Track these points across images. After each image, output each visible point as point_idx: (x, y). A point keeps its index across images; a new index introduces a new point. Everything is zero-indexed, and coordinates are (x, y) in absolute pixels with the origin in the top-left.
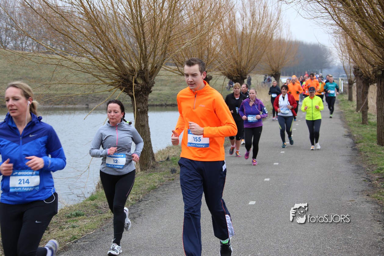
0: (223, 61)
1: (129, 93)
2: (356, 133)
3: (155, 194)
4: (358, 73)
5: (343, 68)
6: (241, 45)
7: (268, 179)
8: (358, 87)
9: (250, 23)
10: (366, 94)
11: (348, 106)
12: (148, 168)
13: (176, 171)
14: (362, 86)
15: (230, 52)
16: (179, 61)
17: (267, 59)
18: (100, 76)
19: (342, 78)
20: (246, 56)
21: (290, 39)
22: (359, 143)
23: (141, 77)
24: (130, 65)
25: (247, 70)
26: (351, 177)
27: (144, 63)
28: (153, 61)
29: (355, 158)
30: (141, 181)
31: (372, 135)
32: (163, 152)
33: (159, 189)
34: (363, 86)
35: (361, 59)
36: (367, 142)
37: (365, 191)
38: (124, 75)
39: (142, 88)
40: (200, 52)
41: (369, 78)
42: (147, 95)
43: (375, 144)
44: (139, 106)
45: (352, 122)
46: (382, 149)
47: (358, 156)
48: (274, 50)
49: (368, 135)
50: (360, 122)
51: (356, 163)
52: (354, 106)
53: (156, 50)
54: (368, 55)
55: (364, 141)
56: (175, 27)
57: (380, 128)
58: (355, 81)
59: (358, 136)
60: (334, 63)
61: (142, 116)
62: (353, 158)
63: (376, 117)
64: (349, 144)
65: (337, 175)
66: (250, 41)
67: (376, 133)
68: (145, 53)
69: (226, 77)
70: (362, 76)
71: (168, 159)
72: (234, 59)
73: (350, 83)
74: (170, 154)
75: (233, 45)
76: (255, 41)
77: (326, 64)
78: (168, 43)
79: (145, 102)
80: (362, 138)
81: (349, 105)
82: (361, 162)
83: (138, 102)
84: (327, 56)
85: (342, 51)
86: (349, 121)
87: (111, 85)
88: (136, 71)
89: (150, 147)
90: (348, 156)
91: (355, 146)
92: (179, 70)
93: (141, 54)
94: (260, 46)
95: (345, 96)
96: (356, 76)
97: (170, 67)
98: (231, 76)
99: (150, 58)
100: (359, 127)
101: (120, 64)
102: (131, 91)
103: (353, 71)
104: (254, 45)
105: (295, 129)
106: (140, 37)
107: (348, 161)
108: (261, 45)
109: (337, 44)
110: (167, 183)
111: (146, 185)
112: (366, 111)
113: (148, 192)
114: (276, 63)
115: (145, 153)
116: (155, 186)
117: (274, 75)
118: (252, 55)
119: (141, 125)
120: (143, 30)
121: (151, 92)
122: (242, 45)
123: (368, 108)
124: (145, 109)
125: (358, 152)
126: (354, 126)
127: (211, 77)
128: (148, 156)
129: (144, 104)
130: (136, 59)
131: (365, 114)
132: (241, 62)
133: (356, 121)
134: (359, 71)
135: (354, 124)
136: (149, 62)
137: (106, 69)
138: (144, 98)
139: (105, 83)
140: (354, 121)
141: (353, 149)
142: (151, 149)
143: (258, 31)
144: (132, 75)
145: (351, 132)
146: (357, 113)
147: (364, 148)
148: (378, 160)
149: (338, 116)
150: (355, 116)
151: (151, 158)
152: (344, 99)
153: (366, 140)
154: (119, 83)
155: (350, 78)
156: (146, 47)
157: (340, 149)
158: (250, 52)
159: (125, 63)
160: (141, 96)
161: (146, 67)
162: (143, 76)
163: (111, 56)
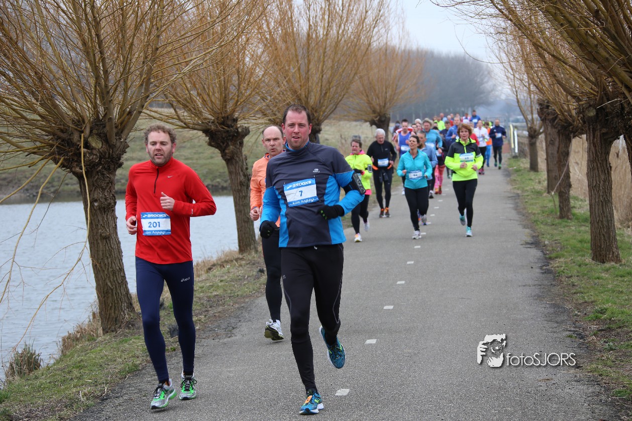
0: (271, 96)
1: (73, 169)
2: (548, 237)
3: (136, 382)
4: (548, 114)
5: (517, 104)
6: (306, 61)
8: (550, 143)
9: (324, 14)
10: (564, 157)
11: (531, 181)
12: (120, 327)
14: (558, 139)
15: (285, 78)
16: (180, 99)
17: (361, 89)
18: (8, 134)
19: (514, 124)
20: (317, 84)
21: (405, 47)
22: (556, 257)
23: (99, 135)
24: (74, 109)
25: (322, 113)
27: (104, 104)
28: (123, 101)
29: (550, 291)
30: (106, 356)
31: (581, 241)
33: (144, 371)
35: (553, 85)
36: (572, 255)
38: (62, 131)
39: (101, 158)
40: (222, 78)
41: (570, 124)
42: (113, 171)
43: (588, 260)
44: (96, 196)
45: (540, 216)
46: (602, 270)
47: (555, 285)
48: (376, 71)
49: (573, 242)
50: (556, 213)
51: (552, 300)
52: (542, 182)
53: (128, 77)
54: (568, 76)
55: (565, 253)
56: (168, 26)
57: (597, 225)
58: (541, 131)
59: (553, 243)
60: (497, 93)
61: (103, 217)
62: (545, 291)
63: (588, 202)
64: (536, 261)
66: (325, 52)
67: (588, 237)
68: (105, 84)
70: (555, 120)
72: (295, 92)
73: (533, 135)
74: (166, 296)
75: (289, 62)
76: (336, 53)
77: (482, 96)
78: (153, 61)
79: (108, 187)
80: (561, 248)
81: (531, 179)
82: (561, 297)
83: (94, 187)
84: (482, 80)
85: (512, 70)
86: (534, 214)
87: (34, 153)
88: (86, 121)
89: (122, 282)
90: (535, 285)
91: (549, 266)
92: (178, 116)
93: (95, 87)
94: (346, 63)
95: (523, 163)
96: (543, 120)
97: (160, 110)
99: (117, 93)
100: (554, 225)
101: (52, 108)
102: (77, 165)
103: (538, 109)
104: (333, 61)
107: (535, 296)
108: (347, 60)
109: (503, 55)
112: (567, 191)
114: (380, 98)
115: (112, 295)
116: (136, 366)
117: (377, 122)
118: (329, 82)
119: (101, 235)
121: (120, 165)
122: (309, 61)
123: (570, 186)
124: (109, 202)
125: (555, 276)
126: (544, 223)
127: (246, 130)
128: (118, 301)
129: (106, 190)
130: (87, 98)
131: (564, 197)
132: (308, 97)
133: (547, 213)
134: (550, 111)
135: (543, 219)
136: (114, 102)
137: (21, 118)
138: (106, 179)
139: (19, 149)
140: (543, 213)
141: (544, 271)
142: (124, 286)
143: (341, 31)
144: (79, 131)
145: (538, 235)
146: (549, 196)
147: (566, 268)
148: (596, 293)
149: (511, 204)
150: (545, 202)
151: (126, 304)
152: (521, 167)
153: (569, 252)
154: (50, 149)
155: (531, 125)
156: (107, 71)
157: (518, 273)
158: (326, 76)
159: (61, 105)
160: (99, 175)
161: (108, 113)
162: (102, 131)
163: (30, 91)
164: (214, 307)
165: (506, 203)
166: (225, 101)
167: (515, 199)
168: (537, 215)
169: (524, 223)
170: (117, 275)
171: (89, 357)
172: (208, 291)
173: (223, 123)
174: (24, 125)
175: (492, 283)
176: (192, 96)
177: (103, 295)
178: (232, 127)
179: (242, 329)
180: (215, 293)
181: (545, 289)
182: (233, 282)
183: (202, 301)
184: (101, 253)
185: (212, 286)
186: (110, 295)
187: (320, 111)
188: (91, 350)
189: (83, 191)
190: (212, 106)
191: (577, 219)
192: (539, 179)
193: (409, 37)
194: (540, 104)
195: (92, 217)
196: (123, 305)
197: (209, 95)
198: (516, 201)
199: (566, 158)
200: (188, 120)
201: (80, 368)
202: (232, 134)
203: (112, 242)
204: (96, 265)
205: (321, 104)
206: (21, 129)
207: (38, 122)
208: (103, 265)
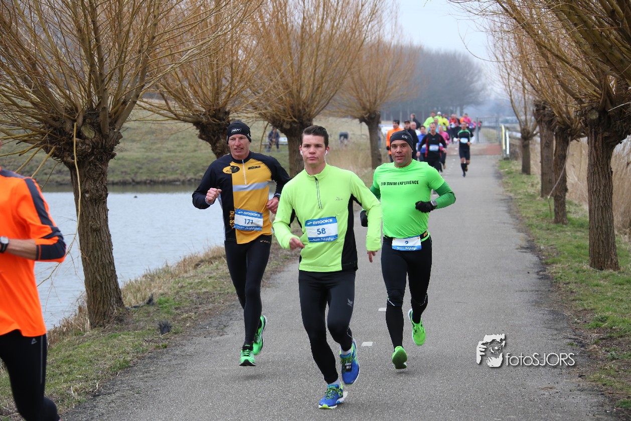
0: (264, 89)
1: (65, 159)
2: (544, 241)
3: (127, 378)
4: (545, 116)
5: (511, 105)
6: (300, 55)
7: (369, 344)
8: (546, 146)
10: (561, 160)
11: (524, 184)
12: (108, 322)
13: (171, 327)
14: (554, 142)
16: (171, 90)
17: (352, 85)
19: (507, 125)
20: (310, 78)
21: (398, 41)
22: (553, 263)
23: (92, 124)
24: (67, 97)
25: (314, 108)
26: (542, 337)
27: (98, 93)
28: (118, 91)
29: (548, 297)
30: (95, 351)
31: (577, 247)
32: (137, 286)
33: (135, 368)
34: (556, 142)
36: (569, 261)
38: (54, 119)
39: (93, 148)
40: (215, 70)
41: (568, 127)
42: (105, 162)
43: (586, 266)
44: (87, 187)
45: (535, 220)
46: (601, 277)
49: (569, 247)
50: (551, 218)
51: (550, 307)
52: (535, 186)
53: (123, 66)
55: (562, 259)
57: (595, 231)
58: (535, 132)
59: (549, 248)
61: (94, 209)
62: (543, 297)
63: (586, 207)
64: (532, 266)
66: (318, 46)
67: (586, 243)
68: (100, 72)
69: (269, 122)
70: (552, 122)
71: (150, 302)
72: (287, 86)
73: (527, 136)
74: (154, 291)
76: (329, 47)
78: (150, 50)
79: (100, 179)
80: (557, 254)
81: (523, 182)
82: (560, 304)
83: (85, 177)
85: (507, 68)
86: (528, 218)
87: (25, 141)
88: (80, 110)
89: (111, 276)
90: (532, 291)
91: (545, 271)
92: (169, 108)
93: (90, 75)
94: (340, 58)
95: (514, 164)
96: (539, 122)
97: (150, 101)
98: (279, 120)
100: (548, 229)
101: (45, 96)
102: (69, 155)
103: (533, 110)
104: (327, 55)
106: (89, 38)
107: (532, 302)
108: (342, 55)
110: (152, 354)
111: (106, 359)
112: (563, 195)
113: (111, 375)
115: (101, 289)
116: (127, 362)
117: (366, 119)
118: (322, 77)
119: (91, 227)
120: (94, 22)
121: (113, 156)
122: (302, 54)
123: (566, 190)
124: (100, 193)
125: (552, 282)
126: (539, 228)
128: (107, 295)
129: (98, 181)
130: (80, 85)
131: (560, 202)
132: (300, 90)
133: (542, 217)
134: (546, 112)
135: (537, 224)
136: (108, 91)
137: (12, 105)
138: (98, 170)
139: (9, 137)
140: (538, 217)
141: (541, 276)
142: (114, 281)
143: (335, 24)
144: (72, 120)
145: (533, 240)
146: (543, 199)
147: (563, 274)
148: (596, 300)
149: (504, 206)
150: (539, 206)
151: (115, 299)
152: (513, 169)
153: (567, 258)
154: (41, 137)
155: (524, 126)
156: (102, 59)
157: (514, 278)
158: (319, 71)
159: (54, 92)
160: (90, 165)
161: (102, 102)
162: (95, 121)
163: (23, 77)
164: (204, 304)
165: (499, 206)
166: (217, 93)
167: (508, 202)
168: (531, 219)
170: (107, 268)
171: (78, 351)
172: (197, 287)
173: (214, 116)
174: (15, 112)
175: (487, 287)
176: (183, 87)
177: (92, 289)
178: (224, 120)
179: (234, 328)
180: (204, 290)
181: (543, 295)
182: (222, 279)
183: (191, 298)
184: (90, 245)
185: (201, 282)
186: (99, 289)
187: (312, 106)
188: (78, 344)
189: (74, 181)
190: (204, 98)
191: (572, 224)
192: (532, 182)
193: (402, 31)
194: (537, 105)
195: (83, 208)
196: (112, 299)
197: (201, 87)
198: (509, 204)
199: (562, 162)
200: (179, 112)
201: (70, 362)
202: (223, 127)
203: (102, 234)
204: (86, 258)
205: (313, 99)
206: (11, 116)
207: (30, 110)
208: (92, 258)
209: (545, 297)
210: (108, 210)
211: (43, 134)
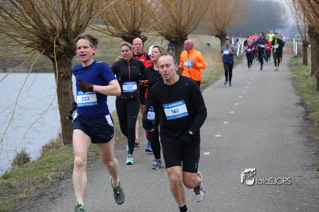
1: (50, 56)
4: (313, 33)
7: (208, 153)
8: (314, 49)
11: (303, 70)
16: (110, 20)
17: (211, 17)
18: (15, 36)
19: (297, 39)
20: (186, 14)
22: (313, 112)
23: (64, 38)
24: (51, 23)
26: (301, 150)
27: (67, 21)
28: (78, 19)
29: (307, 129)
30: (64, 156)
35: (315, 17)
37: (316, 165)
38: (44, 35)
39: (65, 50)
42: (71, 58)
44: (61, 71)
45: (306, 89)
47: (310, 127)
50: (315, 88)
51: (308, 134)
52: (308, 71)
53: (80, 6)
55: (318, 110)
58: (310, 43)
59: (312, 104)
60: (287, 22)
61: (65, 83)
62: (305, 129)
64: (301, 113)
65: (286, 147)
68: (68, 10)
69: (164, 37)
70: (316, 36)
72: (173, 17)
73: (305, 45)
79: (68, 66)
80: (316, 107)
81: (303, 69)
82: (313, 133)
83: (60, 66)
86: (303, 88)
87: (29, 46)
88: (57, 30)
90: (299, 126)
91: (308, 116)
92: (109, 29)
93: (63, 11)
95: (299, 60)
98: (170, 36)
99: (74, 15)
100: (313, 94)
101: (39, 22)
102: (52, 54)
105: (241, 97)
107: (299, 132)
110: (93, 158)
111: (69, 160)
113: (71, 169)
114: (222, 22)
115: (69, 124)
117: (219, 36)
118: (193, 13)
119: (64, 92)
121: (75, 54)
122: (182, 1)
124: (68, 74)
125: (311, 122)
126: (308, 93)
127: (145, 38)
129: (67, 68)
130: (58, 17)
133: (310, 88)
134: (314, 31)
135: (307, 91)
136: (73, 20)
137: (22, 27)
138: (67, 62)
139: (21, 44)
140: (308, 87)
141: (305, 119)
144: (53, 35)
145: (304, 99)
146: (311, 78)
147: (317, 117)
149: (291, 82)
150: (309, 81)
152: (298, 62)
154: (38, 44)
155: (304, 39)
156: (69, 3)
157: (291, 119)
159: (44, 21)
160: (63, 59)
161: (69, 26)
162: (65, 36)
163: (28, 13)
166: (134, 22)
167: (293, 80)
169: (297, 93)
171: (56, 157)
173: (133, 34)
174: (24, 31)
175: (275, 124)
176: (116, 18)
177: (64, 124)
181: (305, 128)
184: (63, 101)
186: (68, 124)
188: (57, 153)
189: (55, 68)
190: (127, 24)
192: (307, 69)
194: (309, 28)
195: (59, 82)
197: (125, 18)
200: (114, 32)
201: (50, 162)
203: (69, 96)
204: (61, 108)
205: (187, 24)
206: (22, 33)
207: (32, 30)
208: (64, 108)
209: (305, 130)
210: (73, 83)
211: (38, 43)
